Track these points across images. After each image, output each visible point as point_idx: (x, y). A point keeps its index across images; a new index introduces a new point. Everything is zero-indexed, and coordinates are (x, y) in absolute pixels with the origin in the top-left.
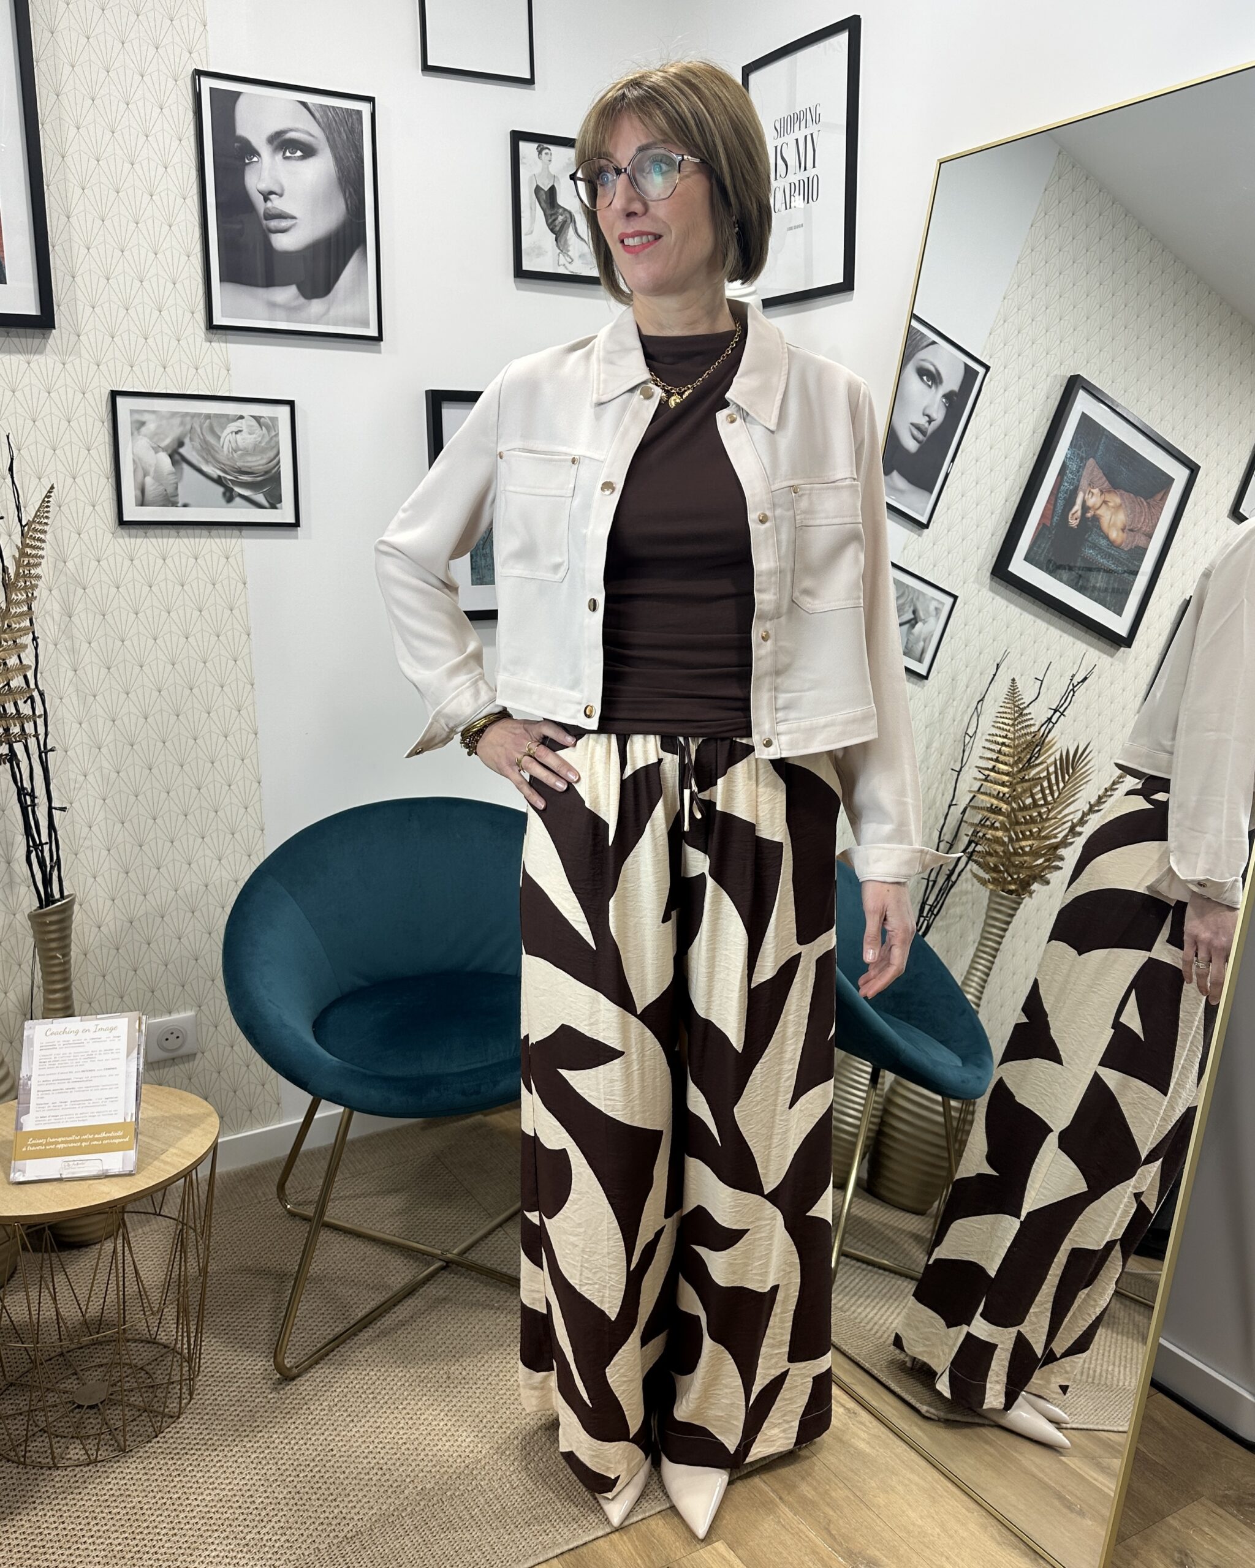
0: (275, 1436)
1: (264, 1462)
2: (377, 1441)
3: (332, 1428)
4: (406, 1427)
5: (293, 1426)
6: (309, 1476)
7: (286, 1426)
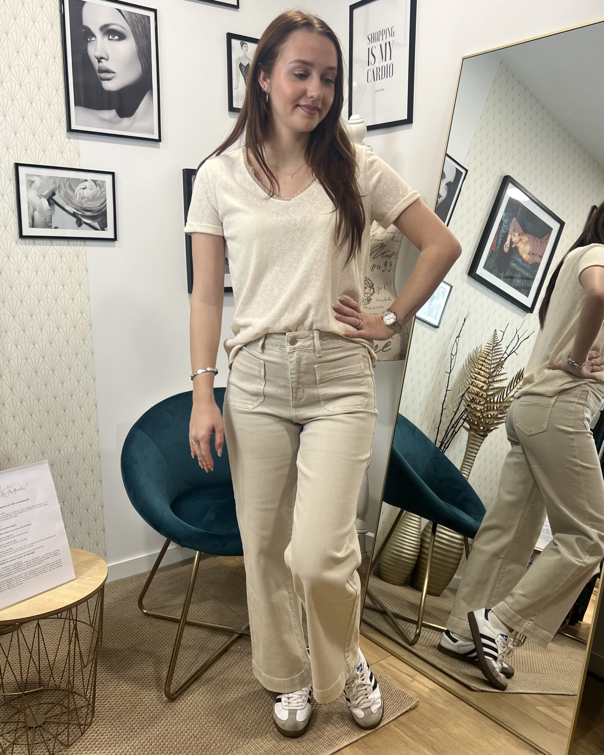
0: (134, 725)
1: (131, 739)
2: (190, 724)
3: (164, 719)
4: (205, 716)
5: (143, 720)
6: (157, 744)
7: (139, 720)
